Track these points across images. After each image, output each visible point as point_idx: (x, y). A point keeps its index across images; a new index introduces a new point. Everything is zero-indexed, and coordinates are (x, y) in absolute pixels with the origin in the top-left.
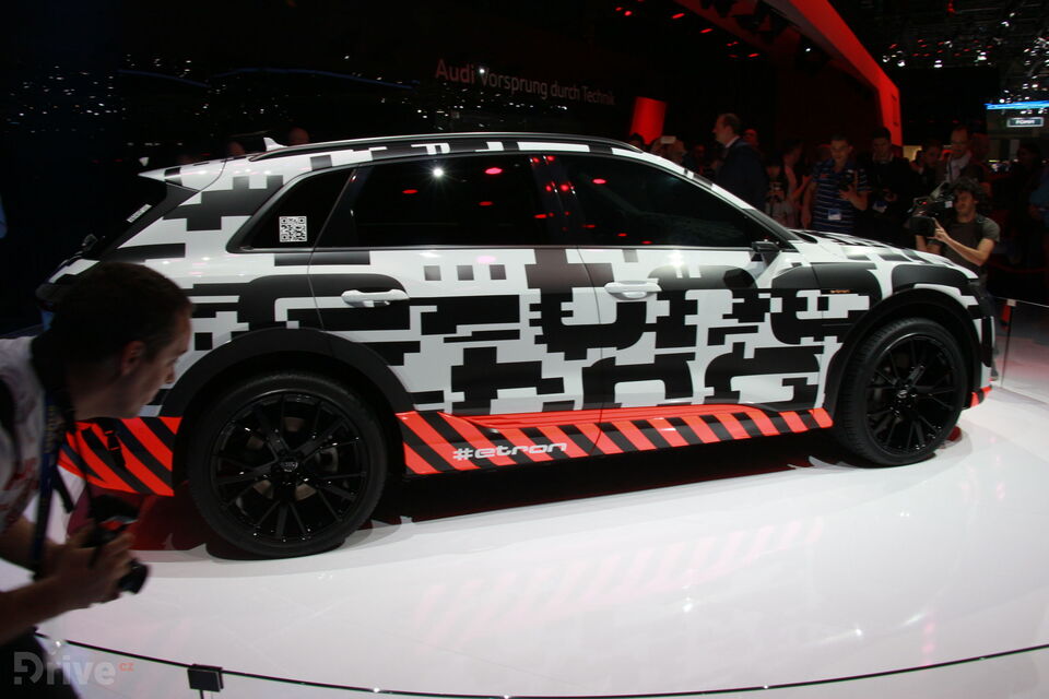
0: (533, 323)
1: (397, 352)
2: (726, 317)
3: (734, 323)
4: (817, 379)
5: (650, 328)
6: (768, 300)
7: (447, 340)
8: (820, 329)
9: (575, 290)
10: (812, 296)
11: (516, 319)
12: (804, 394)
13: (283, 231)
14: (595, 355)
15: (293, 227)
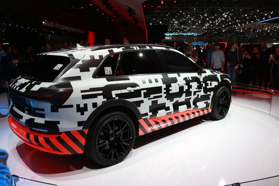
0: (165, 93)
1: (139, 103)
2: (196, 88)
3: (197, 90)
4: (209, 101)
5: (184, 92)
6: (202, 84)
7: (149, 99)
8: (210, 90)
9: (172, 84)
10: (209, 82)
11: (161, 93)
12: (208, 105)
13: (106, 72)
14: (175, 100)
15: (108, 70)
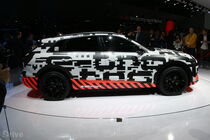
0: (94, 65)
1: (70, 69)
3: (133, 66)
4: (152, 77)
5: (116, 66)
6: (140, 62)
7: (79, 67)
8: (152, 68)
9: (102, 59)
10: (150, 62)
11: (91, 64)
13: (55, 49)
14: (105, 71)
